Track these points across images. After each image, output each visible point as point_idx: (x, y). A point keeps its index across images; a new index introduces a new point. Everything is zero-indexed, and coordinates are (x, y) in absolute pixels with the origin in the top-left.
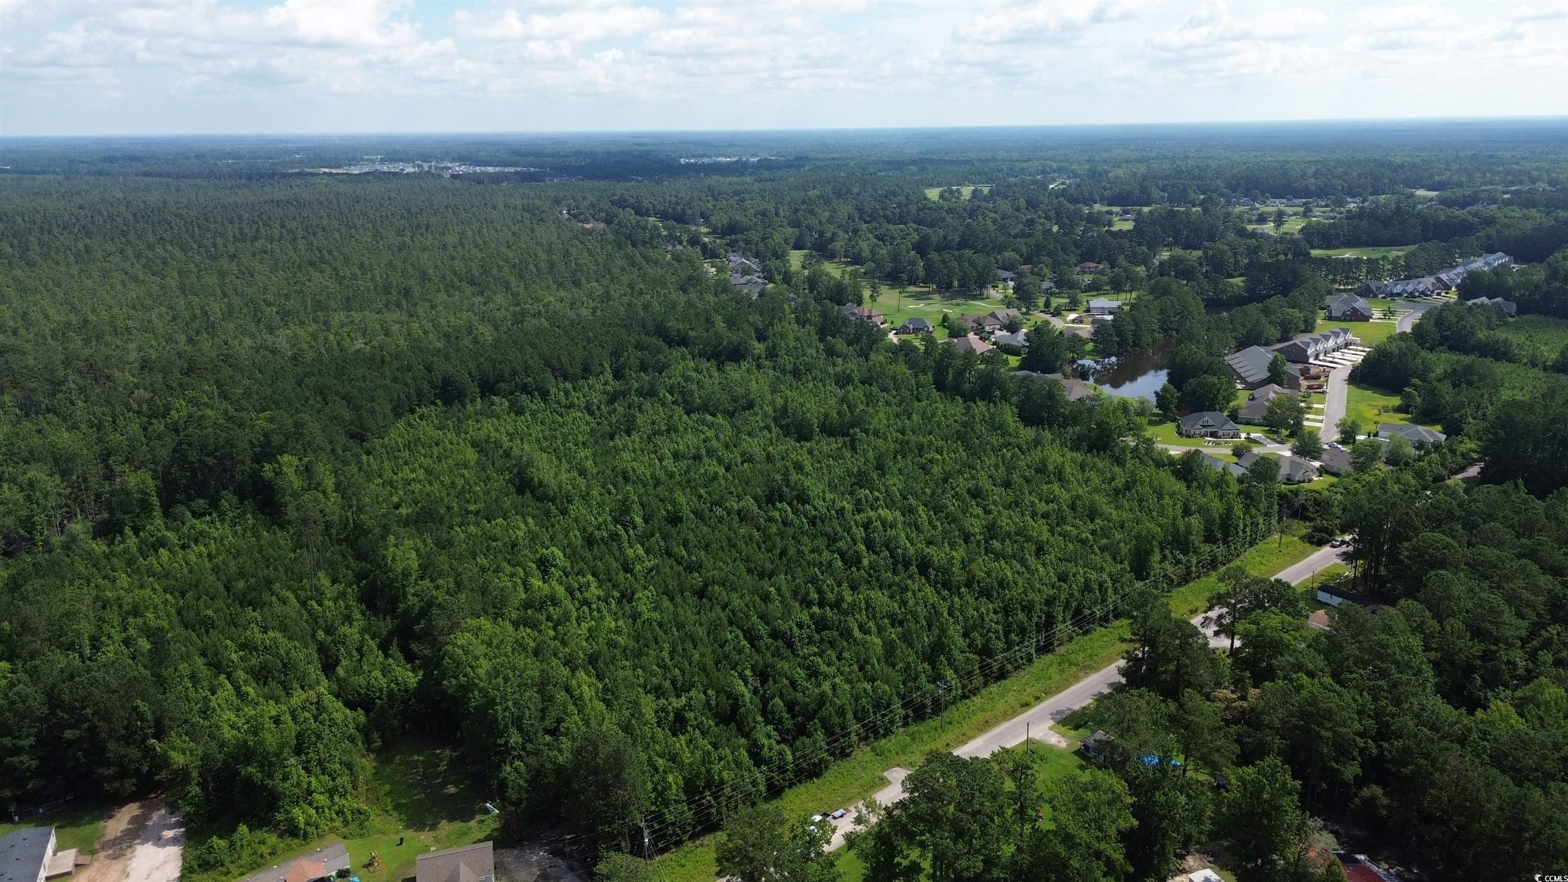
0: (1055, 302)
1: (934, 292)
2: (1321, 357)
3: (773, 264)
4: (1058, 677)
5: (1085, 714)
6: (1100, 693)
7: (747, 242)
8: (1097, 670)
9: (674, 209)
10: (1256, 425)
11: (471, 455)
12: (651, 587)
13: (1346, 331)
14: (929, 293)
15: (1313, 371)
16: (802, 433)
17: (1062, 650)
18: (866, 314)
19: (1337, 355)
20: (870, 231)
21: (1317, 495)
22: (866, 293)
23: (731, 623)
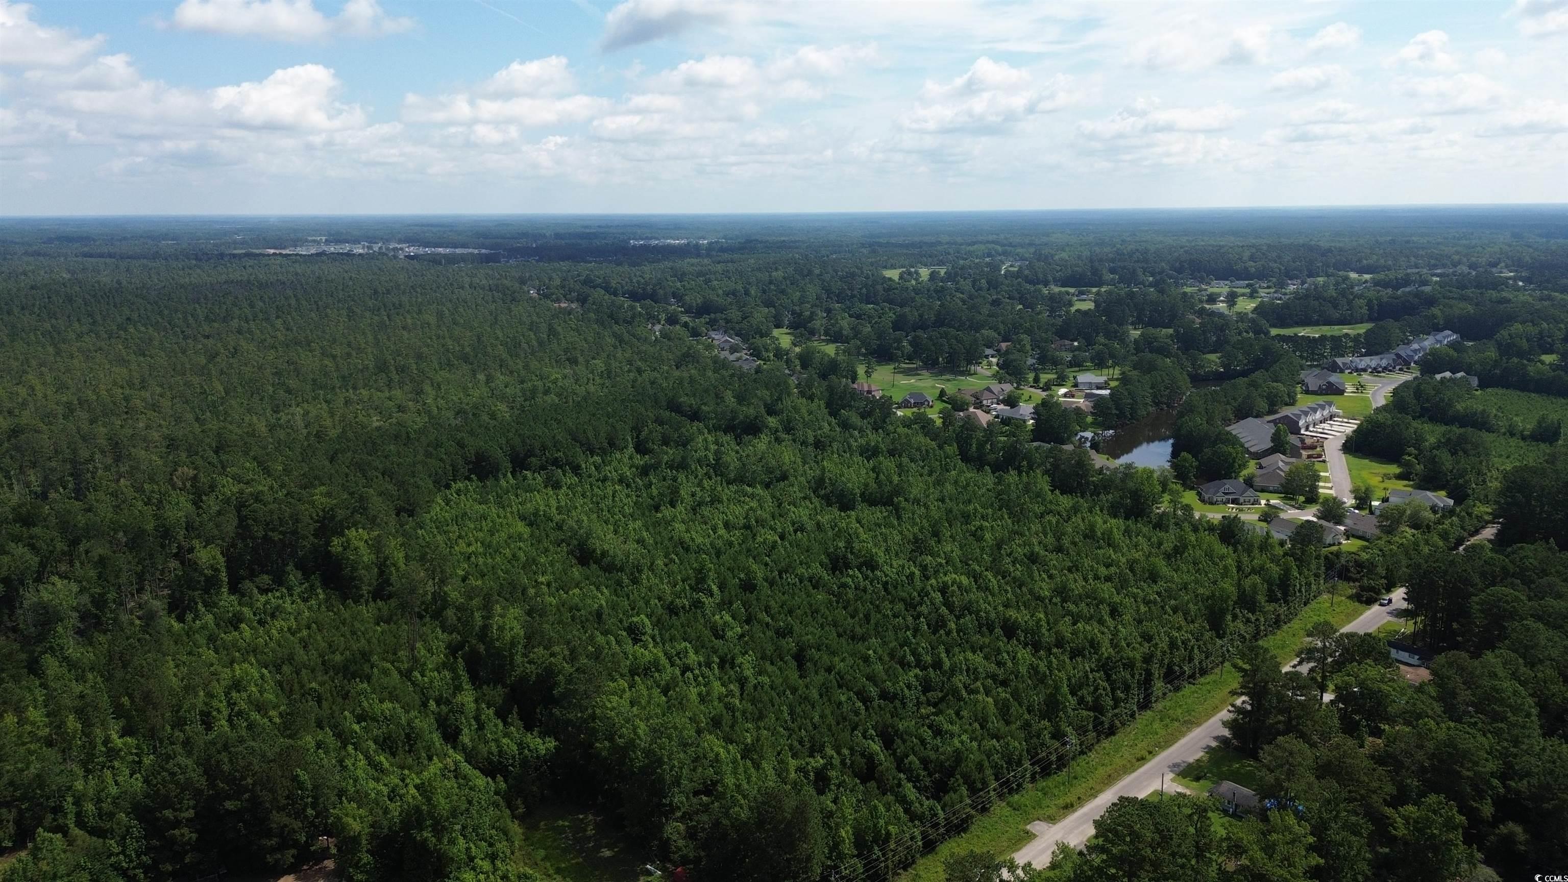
0: (1044, 378)
1: (922, 368)
2: (1311, 429)
3: (758, 341)
4: (1163, 732)
5: (1200, 767)
6: (1208, 746)
7: (728, 321)
8: (1199, 724)
9: (644, 289)
10: (1271, 492)
11: (521, 527)
12: (751, 652)
13: (1330, 404)
14: (917, 369)
15: (1308, 441)
16: (845, 503)
17: (1159, 706)
18: (866, 389)
19: (1326, 426)
20: (844, 311)
21: (1357, 557)
22: (861, 370)
23: (840, 687)
